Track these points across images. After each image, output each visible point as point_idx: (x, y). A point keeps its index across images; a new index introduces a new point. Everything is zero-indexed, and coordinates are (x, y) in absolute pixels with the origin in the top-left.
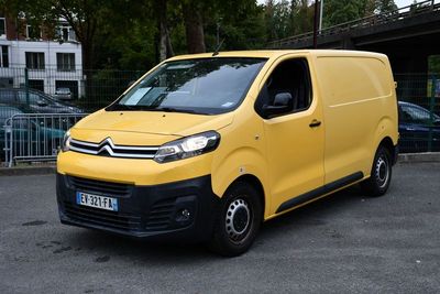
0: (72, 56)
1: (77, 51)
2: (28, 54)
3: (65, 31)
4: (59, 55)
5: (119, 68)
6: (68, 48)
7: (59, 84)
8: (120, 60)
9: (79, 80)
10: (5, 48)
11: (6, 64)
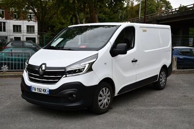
0: (33, 27)
1: (36, 25)
2: (14, 26)
3: (30, 16)
4: (28, 26)
5: (54, 32)
6: (31, 23)
7: (28, 39)
8: (54, 29)
9: (36, 37)
10: (4, 23)
11: (4, 31)
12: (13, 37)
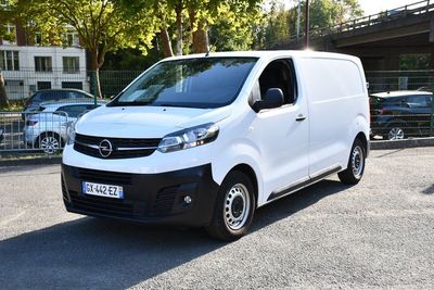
0: (77, 59)
1: (81, 55)
2: (36, 58)
3: (70, 36)
4: (65, 59)
6: (72, 52)
9: (83, 81)
10: (16, 53)
11: (17, 68)
12: (34, 82)
